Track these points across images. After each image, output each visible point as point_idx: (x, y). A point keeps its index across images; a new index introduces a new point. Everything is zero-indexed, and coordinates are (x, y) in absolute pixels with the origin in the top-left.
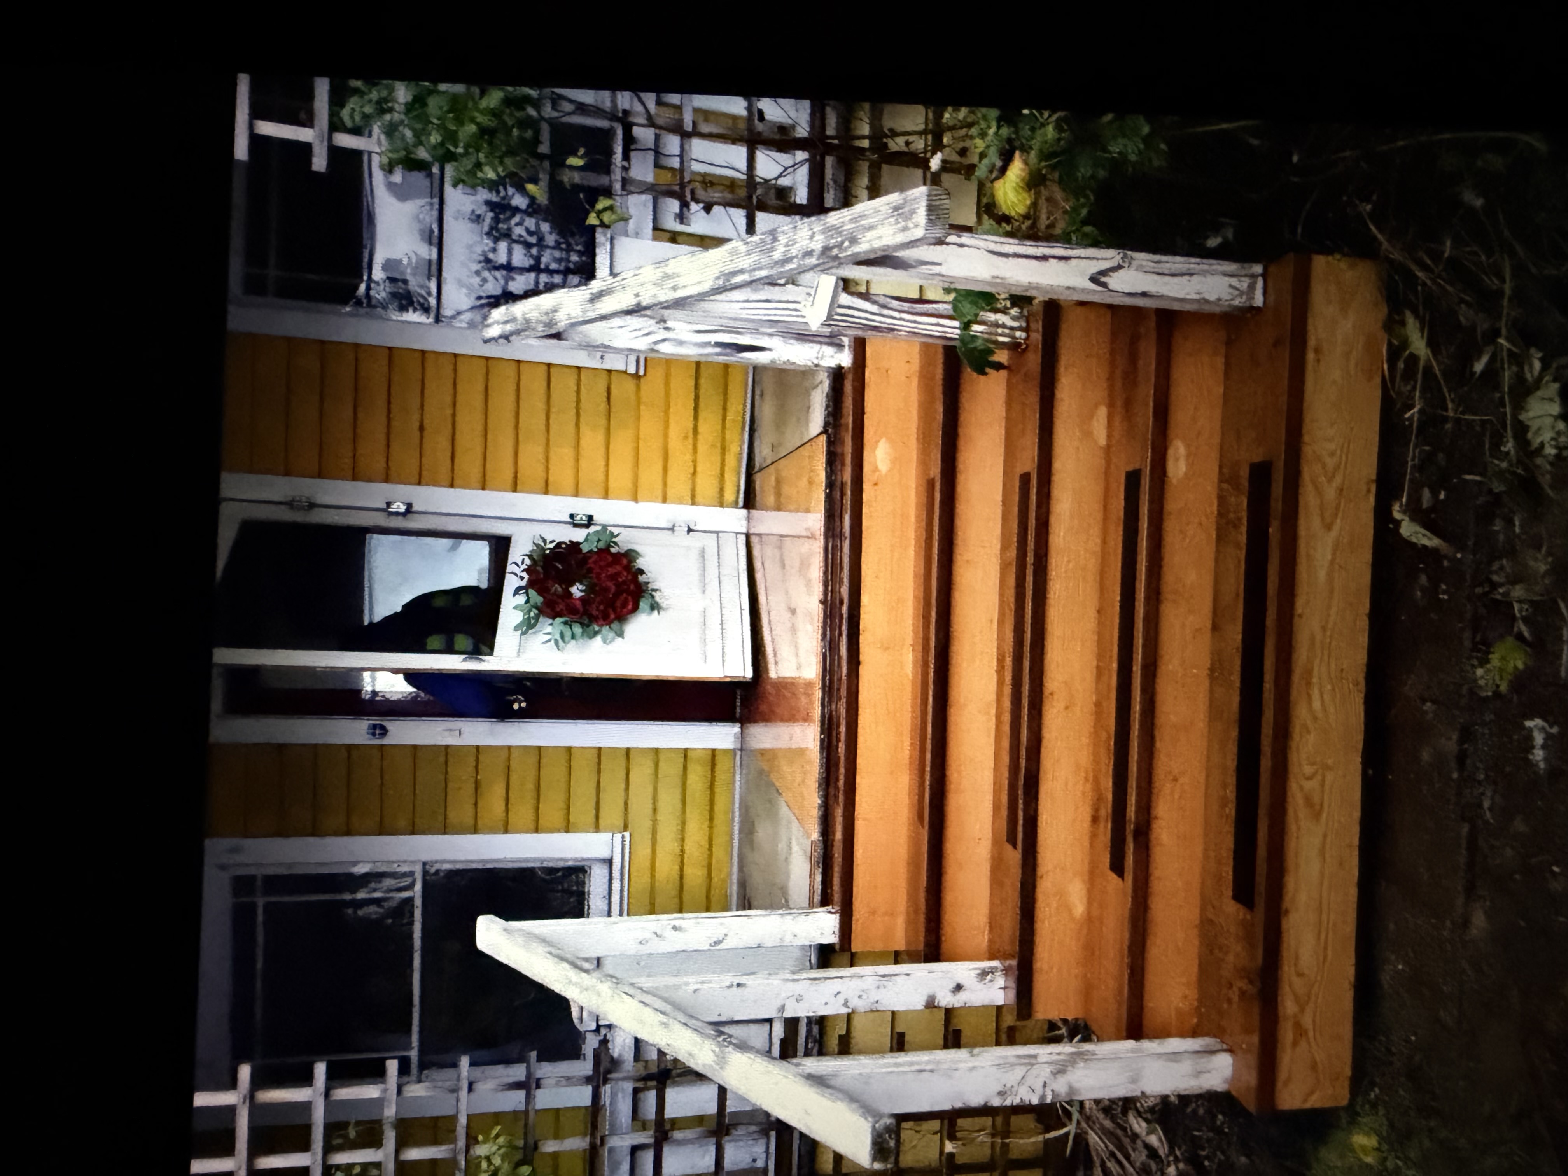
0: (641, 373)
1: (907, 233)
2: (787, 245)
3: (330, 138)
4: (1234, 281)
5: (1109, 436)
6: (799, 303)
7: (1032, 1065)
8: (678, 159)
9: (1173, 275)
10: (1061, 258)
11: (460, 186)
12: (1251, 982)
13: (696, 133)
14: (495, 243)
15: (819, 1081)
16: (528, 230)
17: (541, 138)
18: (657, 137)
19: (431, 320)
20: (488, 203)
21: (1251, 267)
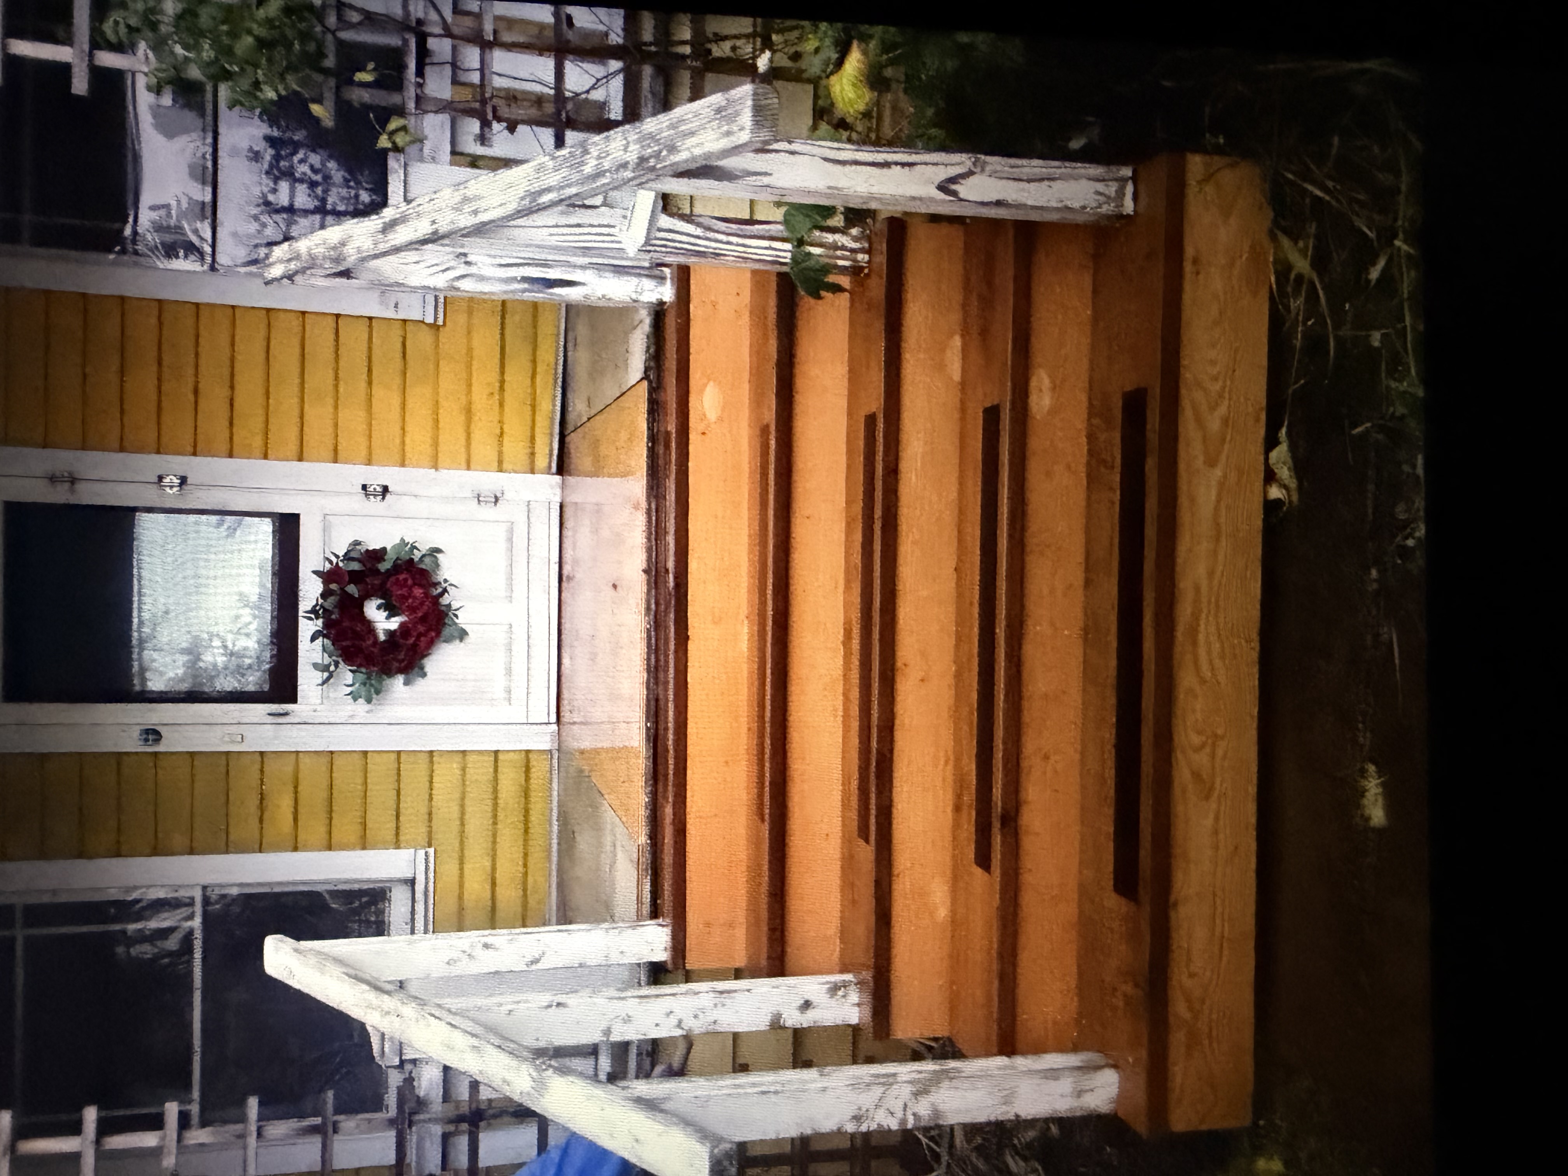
0: (440, 322)
1: (732, 138)
2: (599, 158)
3: (91, 55)
4: (1100, 187)
5: (964, 370)
6: (613, 227)
7: (891, 1084)
8: (478, 74)
9: (1029, 181)
10: (903, 165)
11: (237, 108)
12: (1136, 985)
13: (496, 43)
14: (275, 183)
15: (649, 1105)
16: (312, 167)
17: (326, 51)
18: (454, 48)
19: (206, 267)
20: (269, 139)
21: (1118, 170)
